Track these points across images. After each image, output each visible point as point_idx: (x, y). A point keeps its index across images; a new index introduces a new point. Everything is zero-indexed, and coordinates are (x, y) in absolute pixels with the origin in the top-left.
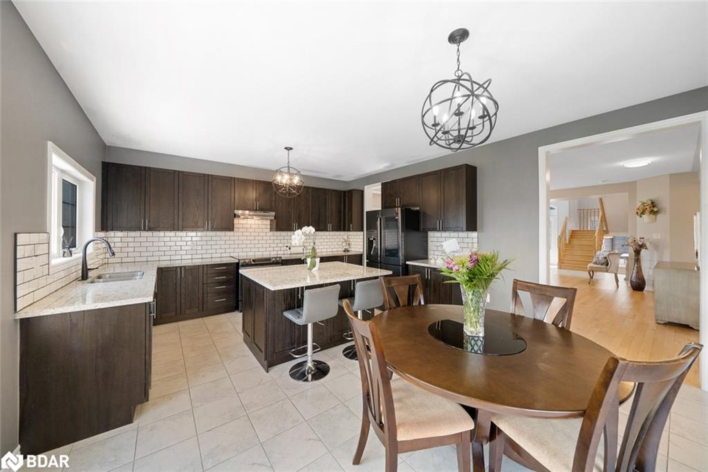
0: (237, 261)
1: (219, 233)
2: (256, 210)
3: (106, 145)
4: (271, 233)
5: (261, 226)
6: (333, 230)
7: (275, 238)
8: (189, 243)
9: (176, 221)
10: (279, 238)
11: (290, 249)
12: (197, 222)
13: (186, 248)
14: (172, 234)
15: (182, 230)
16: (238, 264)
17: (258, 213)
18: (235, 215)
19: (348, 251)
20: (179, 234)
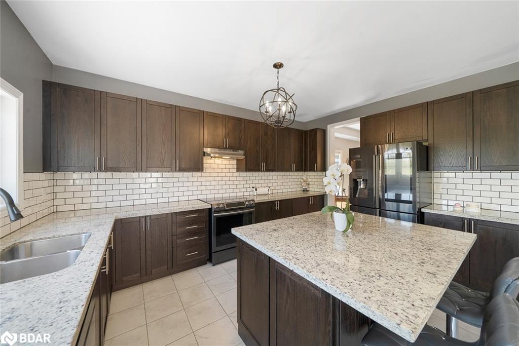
0: (210, 207)
1: (186, 174)
2: (226, 148)
3: (51, 64)
4: (237, 174)
5: (227, 167)
6: (296, 170)
7: (241, 178)
8: (154, 185)
9: (139, 160)
10: (245, 178)
11: (256, 190)
12: (163, 161)
13: (151, 191)
14: (135, 175)
15: (146, 171)
16: (210, 210)
17: (227, 152)
18: (204, 152)
19: (308, 191)
20: (143, 175)
